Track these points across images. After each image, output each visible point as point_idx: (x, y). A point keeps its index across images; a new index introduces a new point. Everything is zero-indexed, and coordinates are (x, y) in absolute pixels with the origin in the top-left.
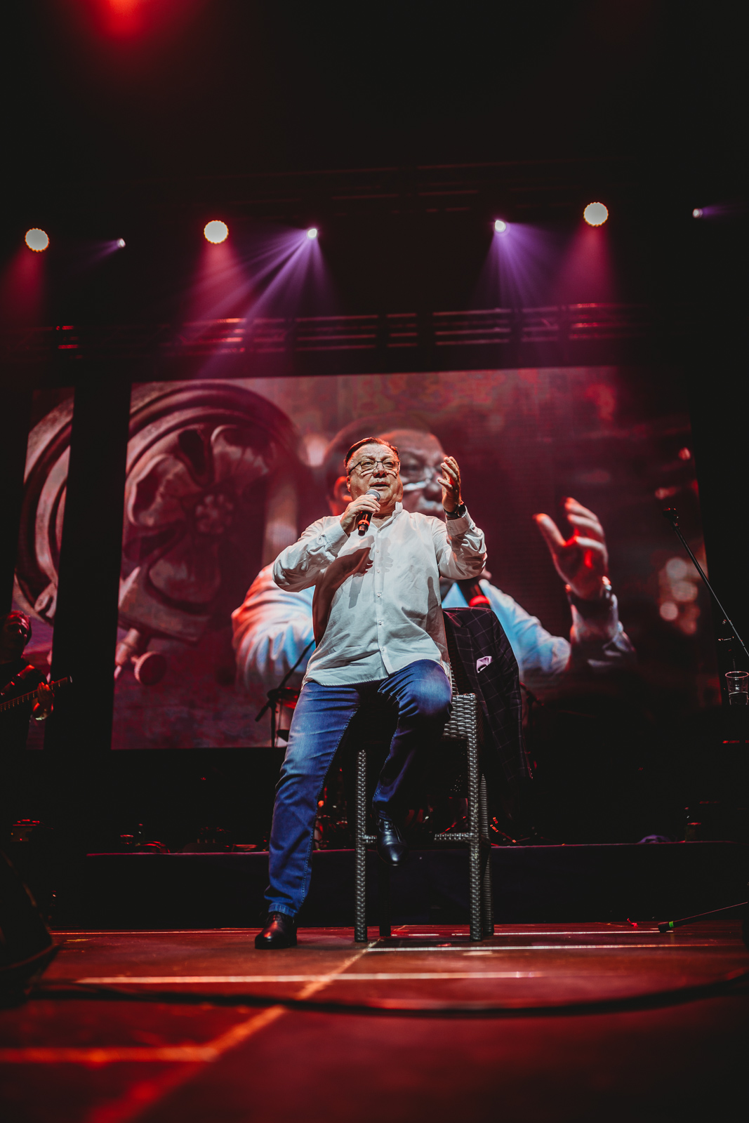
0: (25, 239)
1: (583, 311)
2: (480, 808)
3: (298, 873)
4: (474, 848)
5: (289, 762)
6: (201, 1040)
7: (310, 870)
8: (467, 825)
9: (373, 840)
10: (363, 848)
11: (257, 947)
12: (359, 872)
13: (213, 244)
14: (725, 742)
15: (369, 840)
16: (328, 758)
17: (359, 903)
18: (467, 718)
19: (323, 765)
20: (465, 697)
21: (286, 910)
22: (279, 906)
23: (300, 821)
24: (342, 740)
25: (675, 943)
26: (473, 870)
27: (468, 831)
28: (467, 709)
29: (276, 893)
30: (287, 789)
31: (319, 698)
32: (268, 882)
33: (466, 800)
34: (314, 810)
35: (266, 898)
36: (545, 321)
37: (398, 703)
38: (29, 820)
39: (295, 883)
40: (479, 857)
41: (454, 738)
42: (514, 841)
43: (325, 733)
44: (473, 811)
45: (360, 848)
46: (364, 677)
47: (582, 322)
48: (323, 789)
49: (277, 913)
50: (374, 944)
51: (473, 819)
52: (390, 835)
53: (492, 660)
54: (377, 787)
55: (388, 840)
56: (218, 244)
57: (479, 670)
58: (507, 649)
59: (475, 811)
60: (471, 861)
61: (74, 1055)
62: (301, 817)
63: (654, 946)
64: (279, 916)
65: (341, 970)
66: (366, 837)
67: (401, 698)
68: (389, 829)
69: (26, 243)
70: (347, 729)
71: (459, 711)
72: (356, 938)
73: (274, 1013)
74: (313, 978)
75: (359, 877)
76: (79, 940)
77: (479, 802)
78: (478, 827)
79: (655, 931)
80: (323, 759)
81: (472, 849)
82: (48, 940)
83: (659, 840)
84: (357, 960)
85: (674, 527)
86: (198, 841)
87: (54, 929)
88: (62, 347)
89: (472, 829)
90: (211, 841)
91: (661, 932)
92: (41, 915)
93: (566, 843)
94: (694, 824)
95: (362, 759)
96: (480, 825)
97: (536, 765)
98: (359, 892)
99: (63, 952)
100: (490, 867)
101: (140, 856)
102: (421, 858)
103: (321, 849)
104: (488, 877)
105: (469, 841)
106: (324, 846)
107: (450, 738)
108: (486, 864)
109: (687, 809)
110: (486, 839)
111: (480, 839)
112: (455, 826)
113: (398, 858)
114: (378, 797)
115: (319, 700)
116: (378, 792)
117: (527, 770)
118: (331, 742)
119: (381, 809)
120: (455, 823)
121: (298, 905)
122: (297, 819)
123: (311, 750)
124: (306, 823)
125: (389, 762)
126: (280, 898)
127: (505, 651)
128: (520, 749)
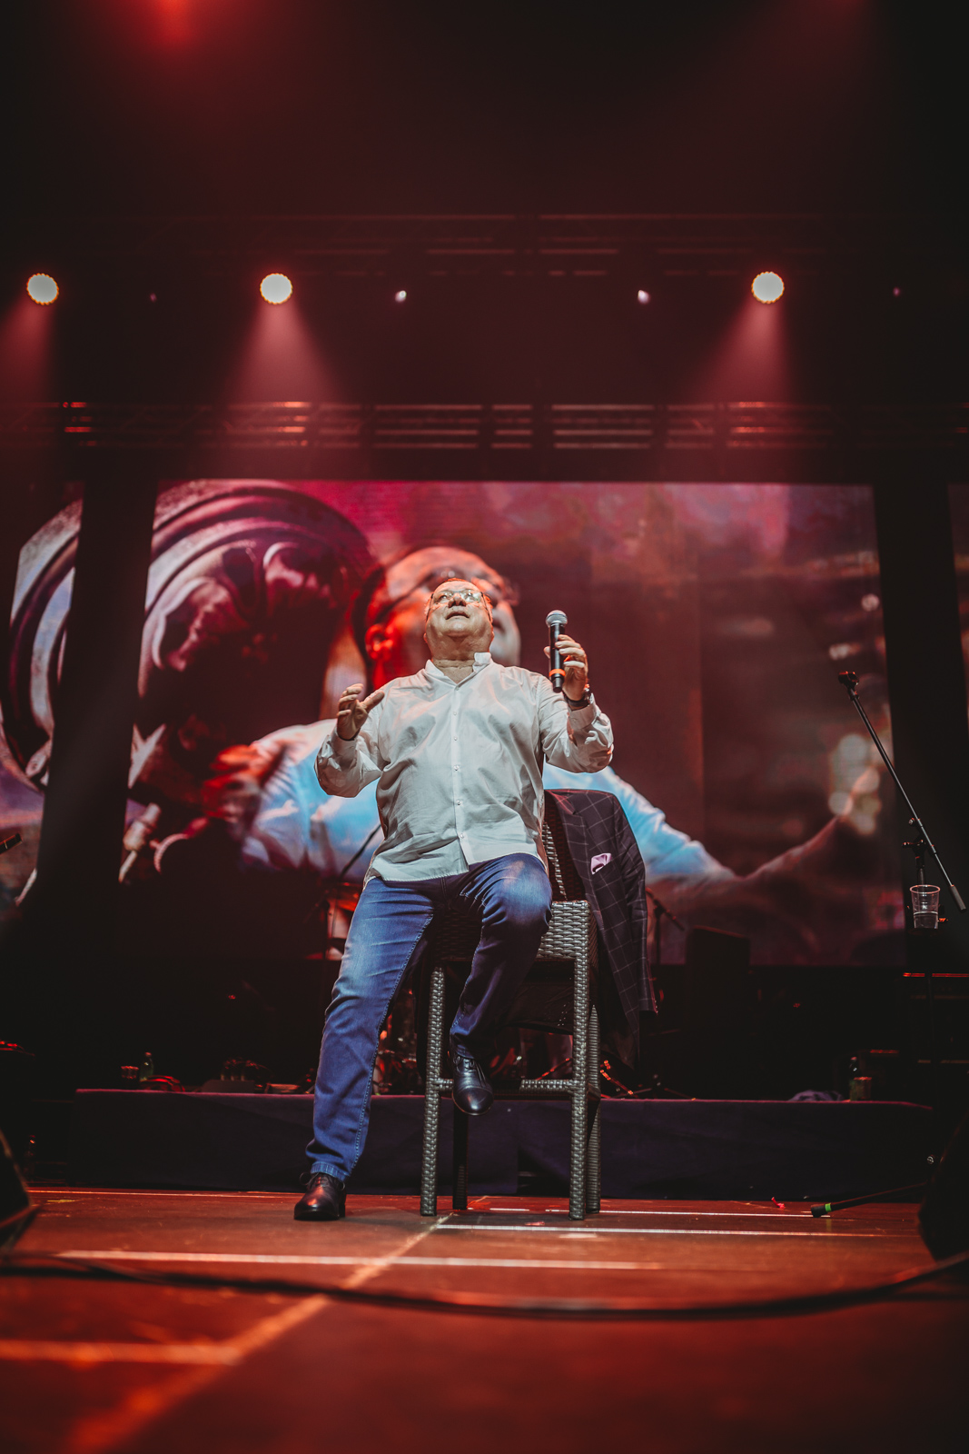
0: (26, 286)
1: (746, 412)
2: (588, 1048)
3: (350, 1124)
4: (579, 1101)
5: (343, 980)
6: (218, 1334)
7: (367, 1121)
8: (571, 1069)
9: (449, 1085)
10: (435, 1095)
11: (297, 1218)
12: (429, 1125)
13: (272, 304)
14: (906, 975)
15: (444, 1085)
16: (394, 977)
17: (427, 1165)
18: (577, 932)
19: (387, 986)
20: (575, 904)
21: (334, 1171)
22: (325, 1165)
23: (355, 1058)
24: (413, 954)
25: (833, 1232)
26: (576, 1128)
27: (570, 1076)
28: (577, 920)
29: (320, 1149)
30: (340, 1015)
31: (384, 900)
32: (312, 1135)
33: (571, 1037)
34: (374, 1044)
35: (310, 1154)
36: (697, 422)
37: (483, 908)
38: (3, 1043)
39: (346, 1137)
40: (584, 1113)
41: (558, 958)
42: (630, 1093)
43: (391, 944)
44: (579, 1052)
45: (432, 1094)
46: (437, 872)
47: (745, 425)
48: (387, 1017)
49: (322, 1174)
50: (445, 1219)
51: (578, 1062)
52: (471, 1076)
53: (611, 858)
54: (456, 1016)
55: (468, 1081)
56: (278, 305)
57: (594, 870)
58: (631, 845)
59: (582, 1052)
60: (574, 1116)
61: (56, 1351)
62: (356, 1052)
63: (805, 1234)
64: (325, 1178)
65: (401, 1251)
66: (441, 1081)
67: (487, 902)
68: (470, 1068)
69: (27, 292)
70: (420, 940)
71: (565, 922)
72: (421, 1211)
73: (313, 1305)
74: (365, 1261)
75: (429, 1132)
76: (63, 1201)
77: (588, 1040)
78: (586, 1073)
79: (807, 1215)
80: (387, 977)
81: (576, 1101)
82: (24, 1200)
83: (818, 1098)
84: (423, 1239)
85: (851, 695)
86: (222, 1077)
87: (32, 1186)
88: (70, 430)
89: (577, 1075)
90: (240, 1078)
91: (814, 1217)
92: (16, 1168)
93: (697, 1098)
94: (863, 1079)
95: (438, 979)
96: (588, 1072)
97: (662, 996)
98: (428, 1152)
99: (44, 1215)
100: (599, 1125)
101: (147, 1094)
102: (509, 1110)
103: (382, 1094)
104: (594, 1138)
105: (573, 1090)
106: (386, 1090)
107: (553, 957)
108: (593, 1121)
109: (854, 1059)
110: (594, 1089)
111: (587, 1089)
112: (555, 1070)
113: (478, 1105)
114: (457, 1029)
115: (385, 902)
116: (456, 1022)
117: (650, 1001)
118: (399, 956)
119: (460, 1043)
120: (555, 1067)
121: (350, 1166)
122: (352, 1054)
123: (372, 965)
124: (363, 1060)
125: (470, 983)
126: (327, 1155)
127: (628, 848)
128: (643, 974)
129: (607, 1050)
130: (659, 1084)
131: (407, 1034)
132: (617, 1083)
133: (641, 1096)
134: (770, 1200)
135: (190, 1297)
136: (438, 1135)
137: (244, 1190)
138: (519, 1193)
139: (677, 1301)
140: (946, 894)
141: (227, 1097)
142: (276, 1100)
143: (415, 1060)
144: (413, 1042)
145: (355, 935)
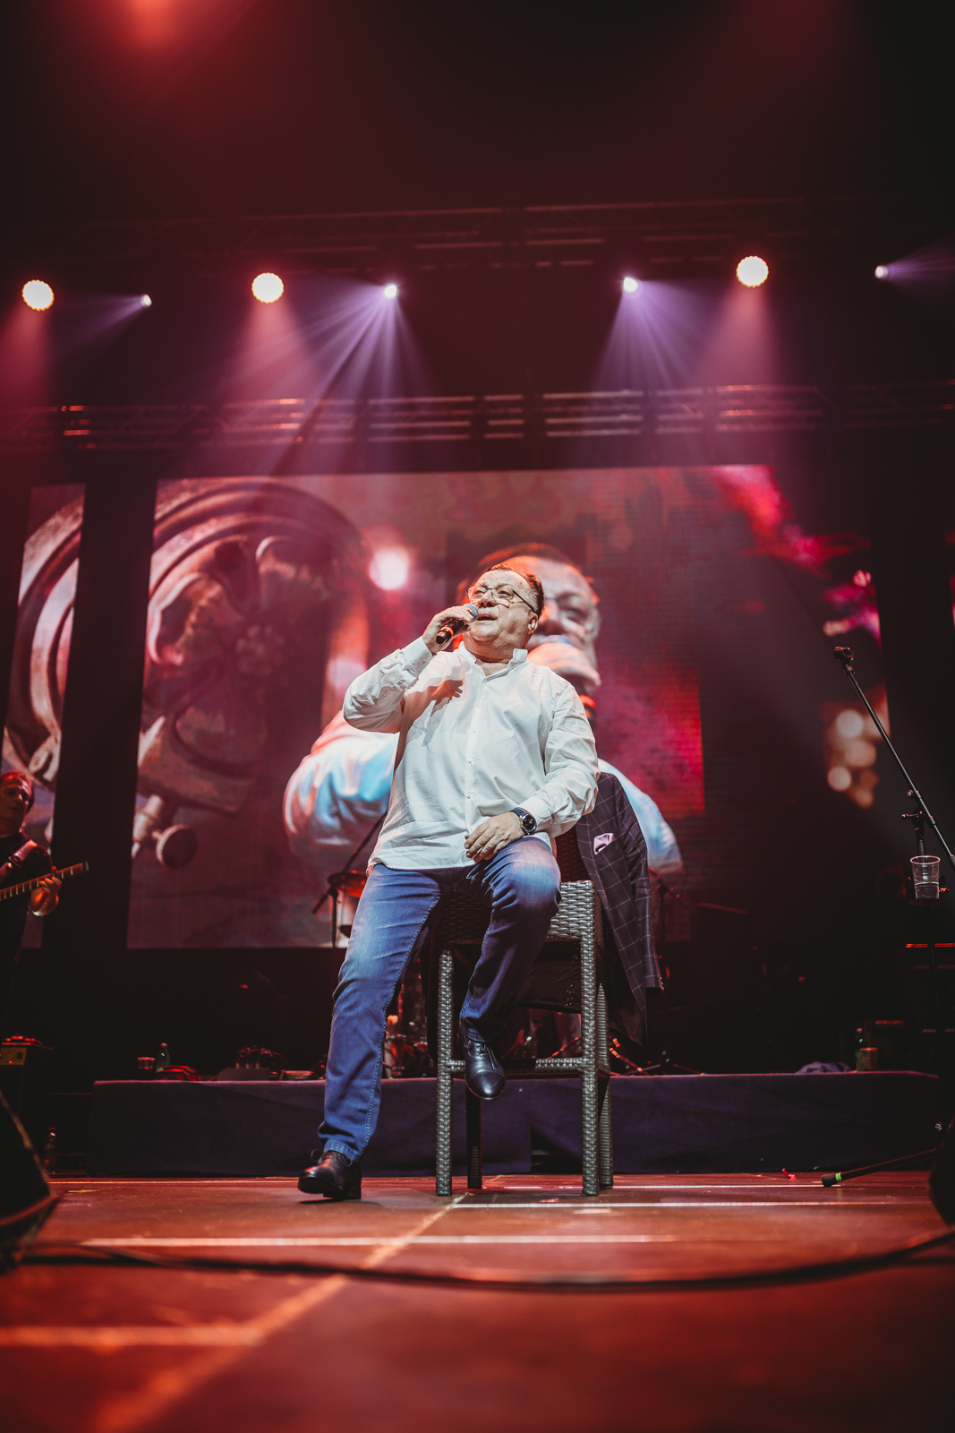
0: (22, 293)
1: (735, 396)
2: (597, 1025)
3: (360, 1105)
4: (589, 1078)
5: (348, 963)
6: (239, 1316)
9: (460, 1066)
10: (447, 1077)
12: (442, 1107)
13: (264, 303)
14: (909, 946)
16: (400, 959)
17: (441, 1146)
18: (582, 912)
19: (393, 968)
20: (580, 885)
21: (345, 1150)
23: (363, 1039)
24: (419, 936)
25: (843, 1201)
26: (587, 1105)
27: (580, 1055)
28: (581, 900)
29: (331, 1130)
30: (347, 997)
31: (395, 883)
32: (322, 1118)
34: (381, 1025)
36: (686, 407)
37: (492, 891)
38: (21, 1038)
39: (357, 1118)
40: (595, 1090)
41: (564, 938)
42: (640, 1069)
43: (398, 926)
44: (588, 1030)
45: (444, 1076)
47: (735, 408)
48: (394, 1000)
50: (461, 1198)
52: (483, 1060)
54: (466, 1000)
55: (480, 1066)
56: (270, 304)
57: (597, 851)
59: (591, 1030)
60: (585, 1094)
61: (79, 1337)
62: (365, 1034)
63: (817, 1204)
65: (418, 1231)
66: (452, 1063)
67: (495, 886)
68: (481, 1052)
69: (23, 298)
70: (426, 922)
71: (571, 903)
72: (437, 1192)
73: (333, 1285)
74: (383, 1241)
75: (442, 1113)
76: (84, 1191)
77: (596, 1019)
78: (595, 1051)
79: (818, 1184)
80: (393, 960)
81: (586, 1079)
82: (45, 1190)
83: (825, 1070)
84: (439, 1219)
85: (847, 671)
86: (237, 1066)
87: (52, 1177)
88: (69, 433)
89: (586, 1053)
90: (254, 1066)
91: (825, 1186)
92: (36, 1158)
93: (705, 1073)
94: (869, 1049)
95: (447, 965)
96: (597, 1049)
97: (668, 973)
98: (442, 1133)
99: (65, 1205)
100: (609, 1102)
101: (163, 1084)
102: (521, 1090)
103: (394, 1076)
104: (606, 1114)
105: (582, 1068)
106: (399, 1073)
107: (559, 938)
108: (604, 1098)
109: (860, 1030)
110: (604, 1066)
111: (597, 1066)
112: (565, 1049)
113: (492, 1089)
114: (468, 1012)
115: (391, 885)
116: (466, 1005)
117: (656, 978)
118: (406, 938)
119: (471, 1027)
120: (564, 1046)
121: (362, 1146)
122: (360, 1036)
123: (378, 947)
124: (371, 1042)
125: (480, 967)
126: (338, 1136)
127: (630, 828)
128: (649, 951)
129: (616, 1028)
130: (668, 1060)
131: (418, 1017)
132: (627, 1060)
133: (651, 1073)
134: (781, 1171)
135: (211, 1281)
136: (451, 1116)
137: (262, 1176)
138: (534, 1171)
139: (692, 1272)
140: (947, 864)
141: (244, 1085)
142: (291, 1087)
143: (426, 1043)
144: (424, 1026)
145: (361, 920)
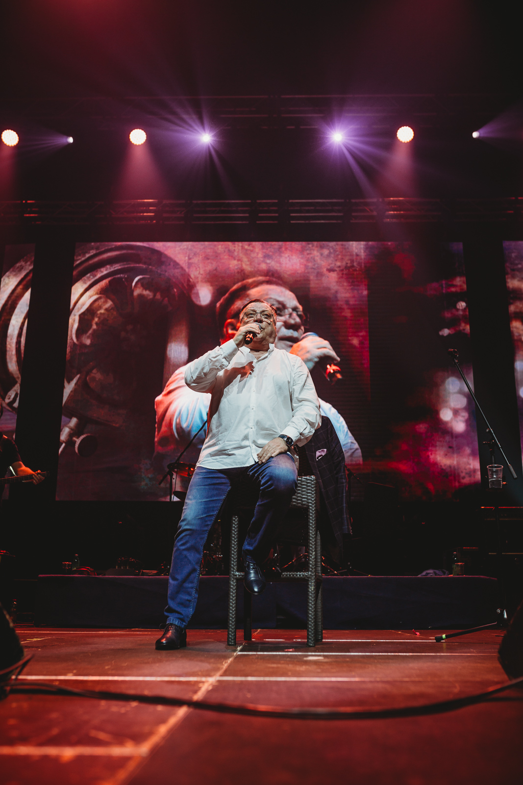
0: (1, 137)
1: (394, 203)
2: (316, 554)
3: (187, 597)
4: (312, 583)
5: (183, 520)
7: (197, 596)
8: (307, 566)
9: (242, 575)
10: (235, 581)
11: (157, 648)
12: (231, 597)
13: (136, 145)
14: (483, 507)
15: (239, 575)
16: (211, 519)
17: (231, 618)
18: (309, 493)
19: (207, 523)
20: (308, 478)
21: (178, 623)
22: (174, 619)
23: (190, 562)
24: (222, 506)
25: (448, 652)
26: (310, 598)
27: (308, 571)
28: (309, 486)
29: (171, 610)
30: (182, 539)
31: (206, 476)
32: (167, 604)
34: (200, 554)
35: (166, 614)
36: (367, 208)
37: (260, 481)
39: (184, 604)
40: (314, 589)
41: (300, 506)
43: (209, 501)
44: (311, 557)
45: (233, 580)
46: (238, 464)
47: (394, 210)
49: (171, 624)
50: (241, 648)
51: (311, 562)
52: (254, 573)
54: (246, 539)
55: (252, 576)
56: (139, 145)
57: (318, 459)
59: (313, 557)
60: (309, 592)
62: (191, 558)
64: (173, 626)
65: (221, 672)
66: (237, 573)
67: (262, 478)
68: (253, 569)
69: (2, 139)
70: (225, 498)
71: (304, 488)
72: (228, 643)
73: (182, 711)
74: (203, 679)
75: (231, 600)
76: (35, 639)
77: (316, 550)
78: (314, 568)
79: (433, 640)
80: (207, 519)
81: (310, 583)
83: (436, 574)
84: (231, 663)
85: (455, 362)
86: (117, 567)
88: (27, 215)
89: (311, 569)
90: (126, 568)
91: (437, 642)
93: (371, 575)
94: (460, 564)
95: (235, 521)
96: (316, 567)
98: (231, 611)
100: (321, 595)
101: (76, 577)
104: (319, 601)
105: (308, 578)
107: (297, 506)
108: (319, 593)
109: (455, 553)
110: (319, 576)
111: (316, 577)
113: (258, 589)
114: (246, 546)
115: (206, 478)
116: (246, 543)
117: (348, 528)
118: (213, 507)
119: (248, 555)
121: (187, 620)
122: (188, 559)
123: (199, 512)
124: (194, 563)
125: (253, 523)
126: (174, 614)
127: (336, 446)
128: (345, 513)
130: (351, 568)
133: (342, 574)
138: (277, 627)
140: (506, 470)
141: (120, 578)
142: (145, 579)
145: (190, 497)
